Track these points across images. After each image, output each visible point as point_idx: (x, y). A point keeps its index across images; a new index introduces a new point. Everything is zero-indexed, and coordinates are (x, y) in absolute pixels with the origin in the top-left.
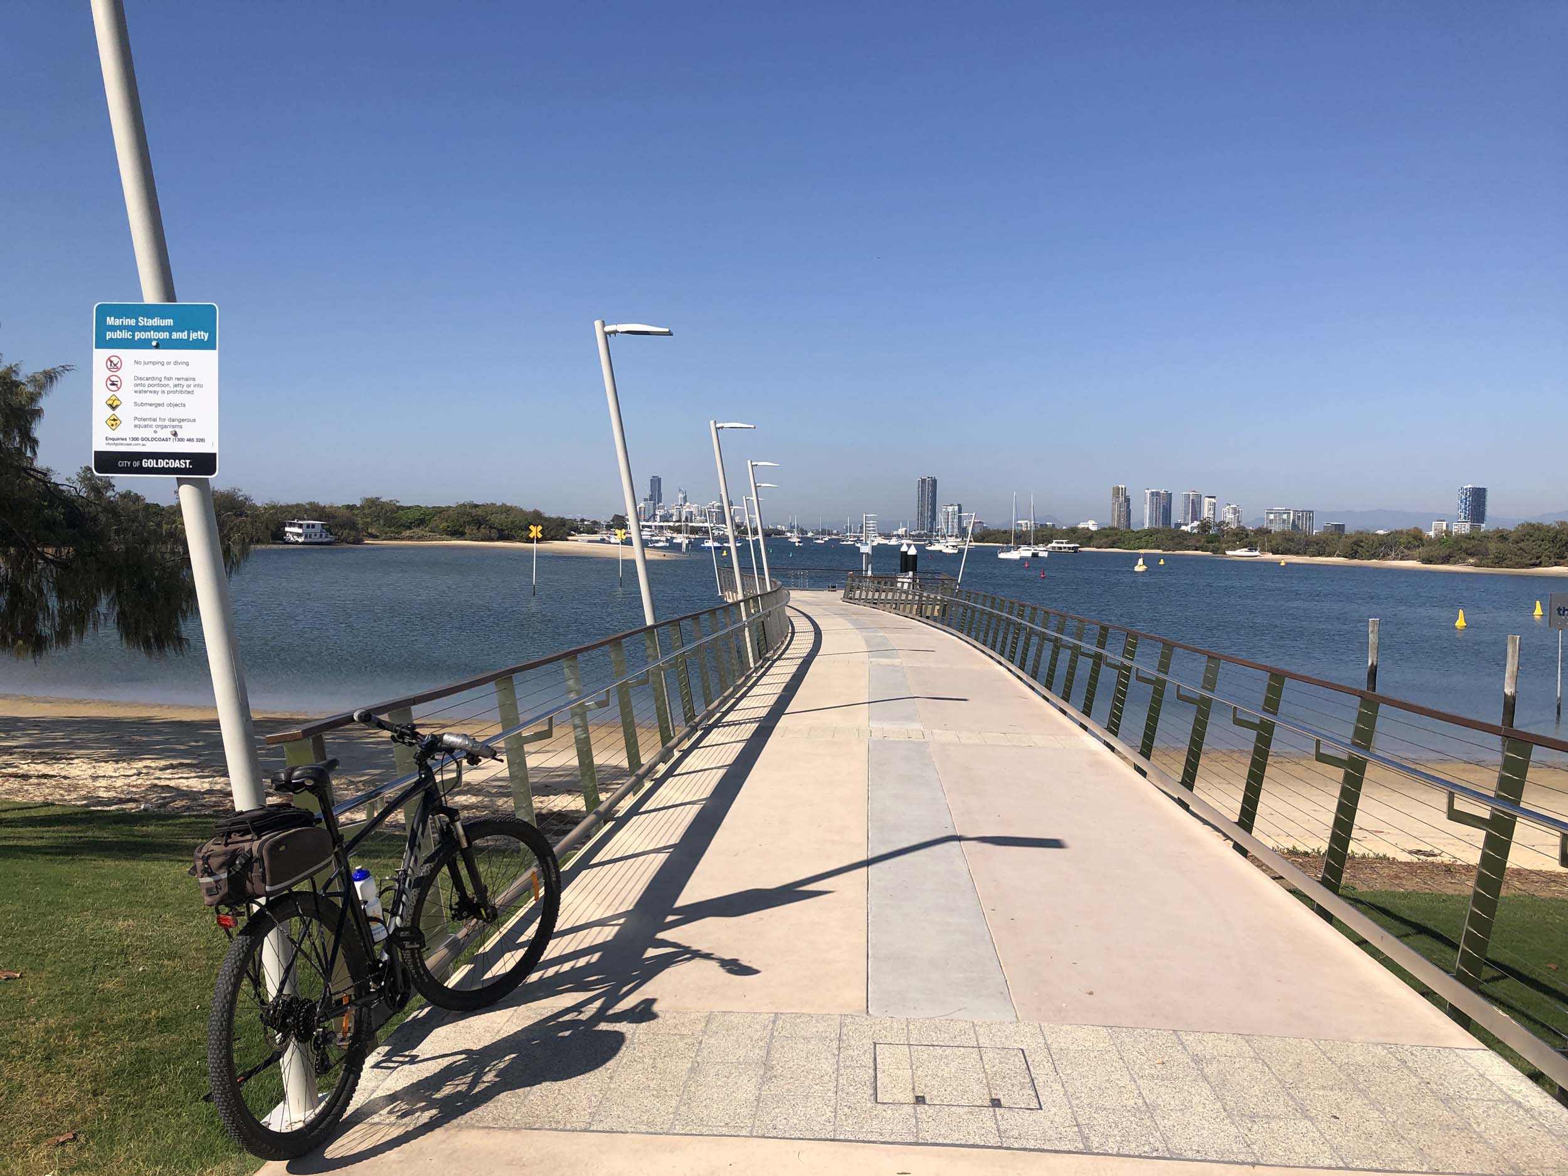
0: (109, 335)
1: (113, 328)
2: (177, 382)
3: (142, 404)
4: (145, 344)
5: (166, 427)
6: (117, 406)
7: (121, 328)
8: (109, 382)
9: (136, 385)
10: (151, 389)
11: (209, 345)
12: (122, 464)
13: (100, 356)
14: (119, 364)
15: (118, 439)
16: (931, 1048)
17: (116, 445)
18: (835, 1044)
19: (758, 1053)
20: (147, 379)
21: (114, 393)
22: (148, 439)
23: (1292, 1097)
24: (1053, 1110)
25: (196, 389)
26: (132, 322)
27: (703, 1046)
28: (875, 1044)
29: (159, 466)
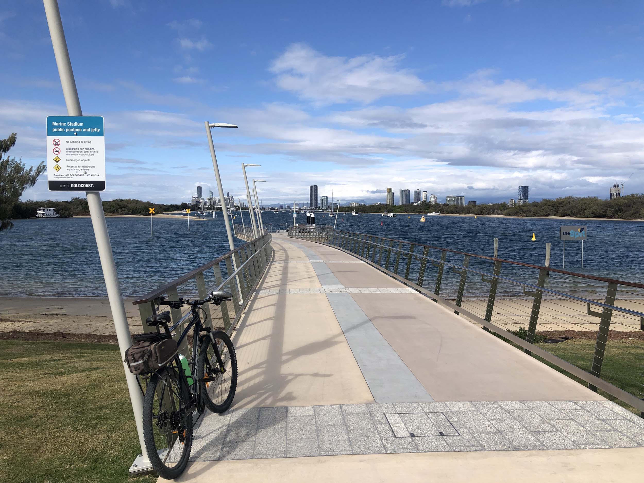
0: (54, 130)
1: (56, 127)
2: (86, 150)
3: (70, 160)
4: (71, 134)
5: (81, 170)
6: (58, 161)
7: (59, 127)
8: (54, 151)
9: (67, 152)
10: (74, 153)
11: (101, 134)
12: (61, 186)
13: (50, 139)
14: (59, 142)
15: (59, 175)
16: (407, 414)
17: (59, 178)
18: (369, 415)
19: (340, 422)
20: (72, 149)
21: (57, 155)
22: (73, 175)
23: (549, 424)
24: (465, 435)
25: (95, 153)
26: (65, 124)
27: (317, 420)
28: (385, 414)
29: (79, 187)
